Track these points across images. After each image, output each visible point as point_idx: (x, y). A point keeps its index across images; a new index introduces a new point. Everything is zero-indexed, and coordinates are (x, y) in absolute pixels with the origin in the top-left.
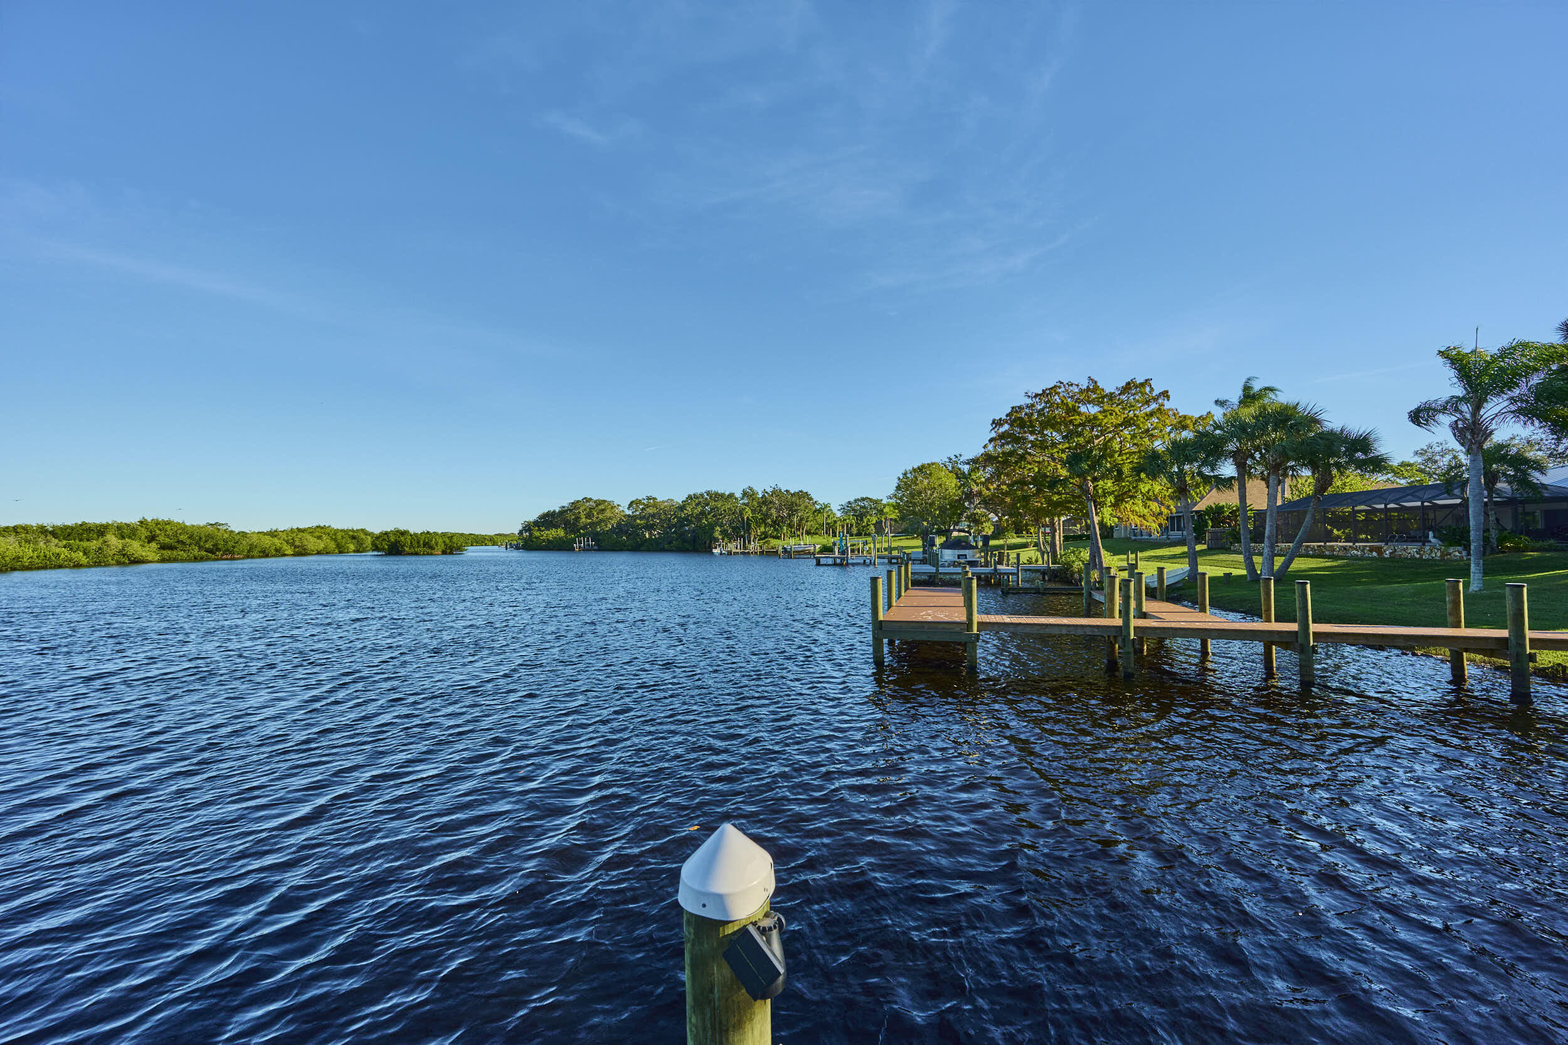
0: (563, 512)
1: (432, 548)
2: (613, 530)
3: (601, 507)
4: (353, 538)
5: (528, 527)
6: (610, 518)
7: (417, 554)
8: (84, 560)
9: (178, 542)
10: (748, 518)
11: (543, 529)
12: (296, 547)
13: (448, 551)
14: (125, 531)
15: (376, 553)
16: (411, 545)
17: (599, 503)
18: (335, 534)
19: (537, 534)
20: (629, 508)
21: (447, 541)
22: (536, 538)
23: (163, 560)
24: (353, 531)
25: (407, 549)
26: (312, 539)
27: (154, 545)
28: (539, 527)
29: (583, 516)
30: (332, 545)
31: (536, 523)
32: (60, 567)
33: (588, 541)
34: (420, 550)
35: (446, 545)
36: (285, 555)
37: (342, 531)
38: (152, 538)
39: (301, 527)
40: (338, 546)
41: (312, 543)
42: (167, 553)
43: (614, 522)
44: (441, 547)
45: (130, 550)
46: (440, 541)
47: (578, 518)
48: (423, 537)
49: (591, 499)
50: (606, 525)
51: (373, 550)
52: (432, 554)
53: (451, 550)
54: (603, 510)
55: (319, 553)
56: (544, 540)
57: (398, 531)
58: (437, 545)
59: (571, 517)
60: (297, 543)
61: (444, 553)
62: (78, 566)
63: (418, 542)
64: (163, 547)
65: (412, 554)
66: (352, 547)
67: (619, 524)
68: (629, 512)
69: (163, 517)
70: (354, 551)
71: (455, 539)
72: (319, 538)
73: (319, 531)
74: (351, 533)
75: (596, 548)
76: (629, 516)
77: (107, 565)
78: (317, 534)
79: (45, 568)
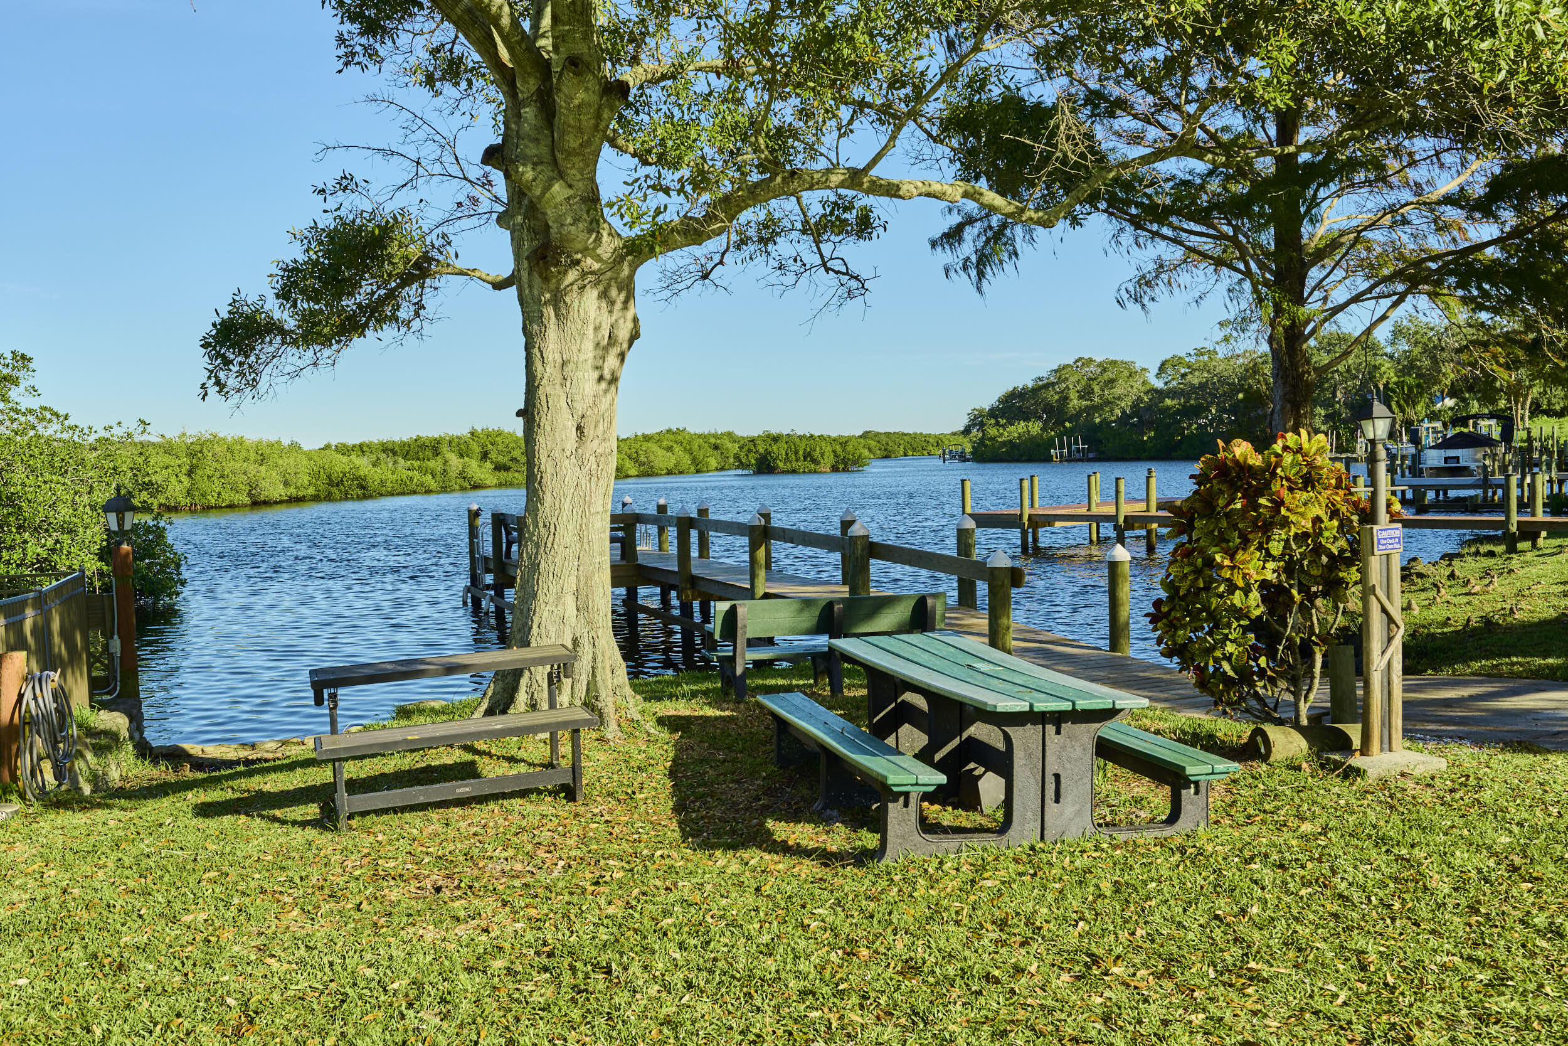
0: (1042, 387)
1: (815, 461)
2: (1125, 418)
3: (1109, 375)
4: (716, 447)
5: (978, 421)
6: (1119, 398)
7: (794, 472)
8: (433, 485)
9: (512, 459)
10: (1386, 385)
11: (1003, 421)
12: (642, 464)
13: (841, 466)
14: (461, 448)
15: (740, 472)
16: (787, 460)
17: (1104, 367)
18: (689, 443)
19: (993, 432)
20: (1158, 376)
21: (839, 450)
22: (993, 439)
23: (500, 485)
24: (715, 436)
25: (781, 465)
26: (661, 452)
27: (488, 465)
28: (996, 417)
29: (1073, 395)
30: (686, 460)
31: (993, 413)
32: (415, 492)
33: (1076, 443)
34: (800, 465)
35: (836, 456)
36: (627, 476)
37: (700, 436)
38: (485, 456)
39: (648, 432)
40: (694, 461)
41: (661, 459)
42: (503, 475)
43: (1126, 404)
44: (828, 461)
45: (470, 472)
46: (828, 450)
47: (1065, 399)
48: (803, 446)
49: (1090, 360)
50: (1112, 410)
51: (738, 467)
52: (816, 472)
53: (846, 464)
54: (1111, 382)
55: (669, 473)
56: (1004, 444)
57: (768, 436)
58: (822, 454)
59: (1053, 397)
60: (642, 459)
61: (835, 469)
62: (428, 492)
63: (796, 453)
64: (499, 467)
65: (788, 472)
66: (713, 463)
67: (1135, 405)
68: (1159, 384)
69: (493, 426)
70: (717, 469)
71: (850, 448)
72: (670, 449)
73: (673, 438)
74: (713, 440)
75: (1091, 455)
76: (1156, 391)
77: (452, 491)
78: (665, 443)
79: (403, 494)
